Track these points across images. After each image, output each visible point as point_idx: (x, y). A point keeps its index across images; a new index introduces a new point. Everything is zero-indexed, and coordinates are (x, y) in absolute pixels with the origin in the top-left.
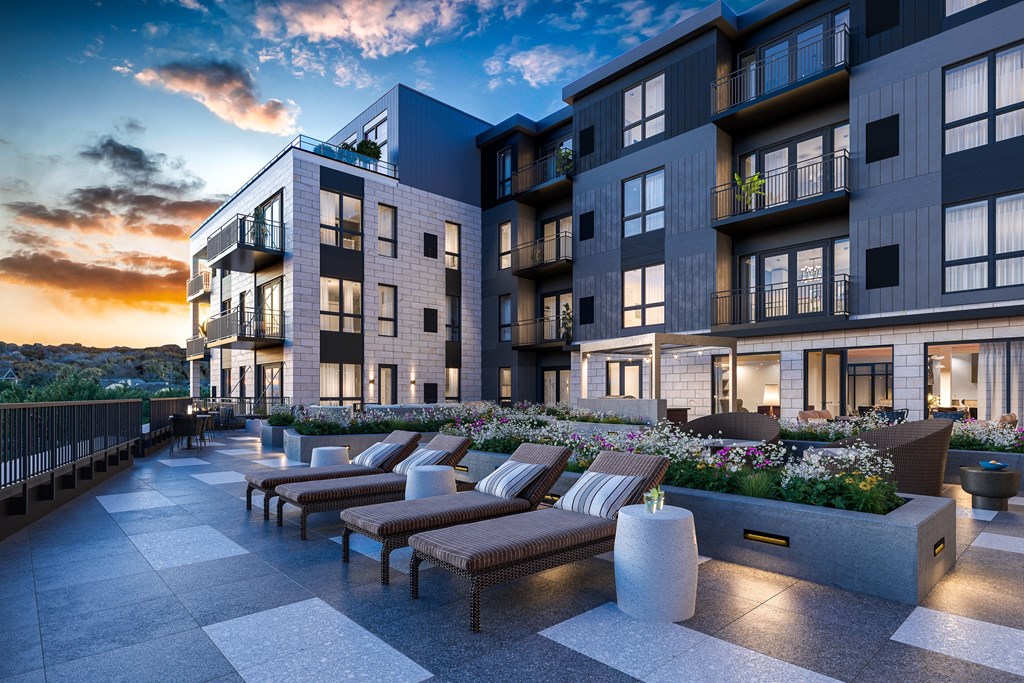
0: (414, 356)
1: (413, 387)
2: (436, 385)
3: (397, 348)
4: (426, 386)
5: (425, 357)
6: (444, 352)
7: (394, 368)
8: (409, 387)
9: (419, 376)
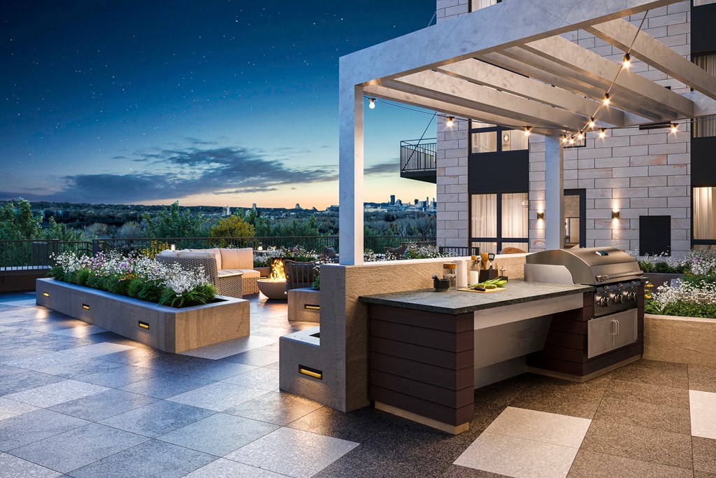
0: (617, 173)
1: (616, 223)
2: (668, 218)
3: (584, 164)
4: (644, 221)
5: (643, 172)
6: (687, 159)
7: (581, 193)
8: (609, 223)
9: (628, 203)
